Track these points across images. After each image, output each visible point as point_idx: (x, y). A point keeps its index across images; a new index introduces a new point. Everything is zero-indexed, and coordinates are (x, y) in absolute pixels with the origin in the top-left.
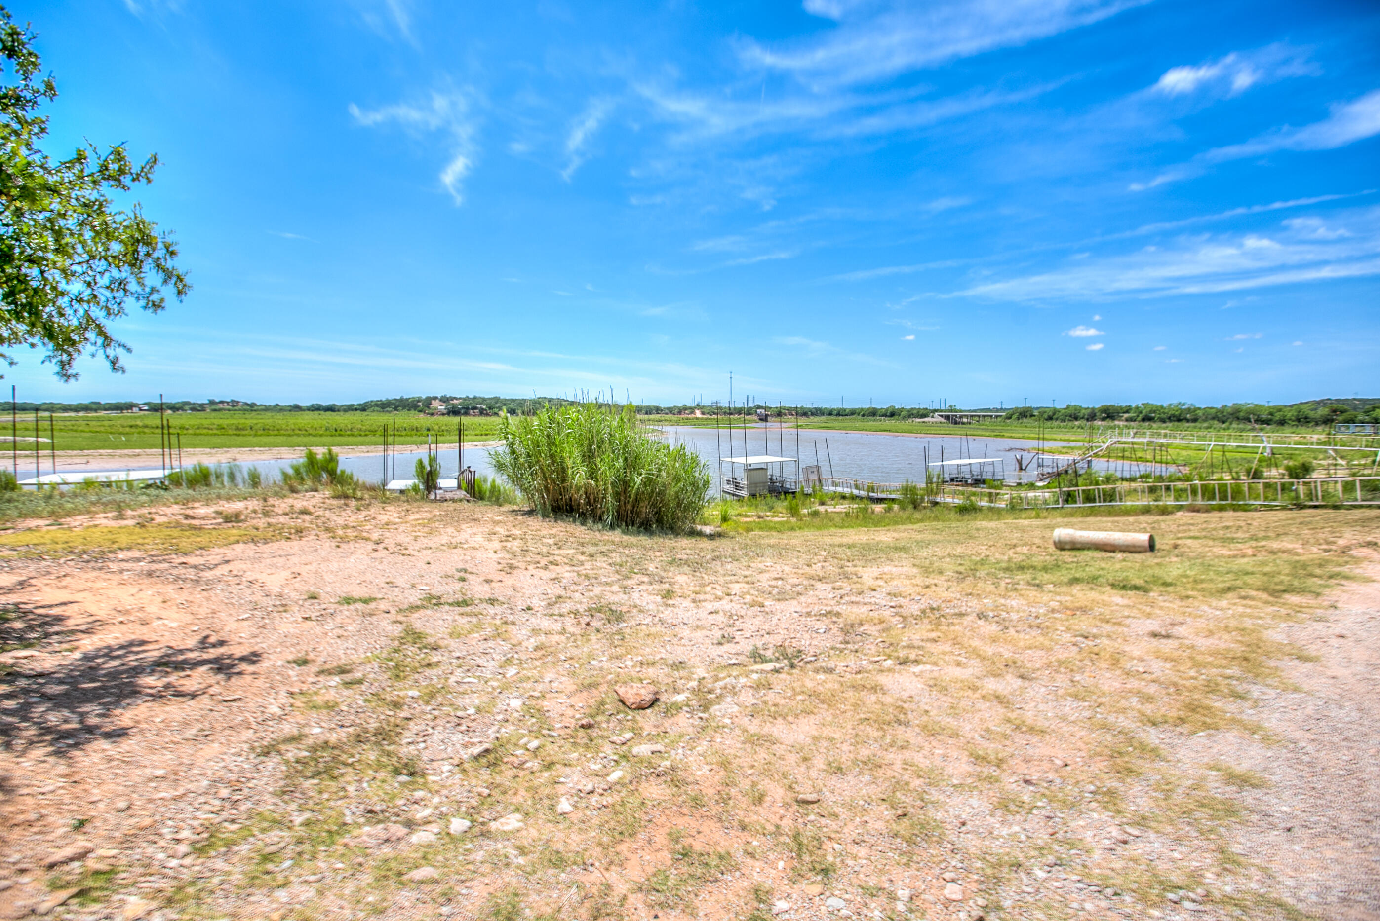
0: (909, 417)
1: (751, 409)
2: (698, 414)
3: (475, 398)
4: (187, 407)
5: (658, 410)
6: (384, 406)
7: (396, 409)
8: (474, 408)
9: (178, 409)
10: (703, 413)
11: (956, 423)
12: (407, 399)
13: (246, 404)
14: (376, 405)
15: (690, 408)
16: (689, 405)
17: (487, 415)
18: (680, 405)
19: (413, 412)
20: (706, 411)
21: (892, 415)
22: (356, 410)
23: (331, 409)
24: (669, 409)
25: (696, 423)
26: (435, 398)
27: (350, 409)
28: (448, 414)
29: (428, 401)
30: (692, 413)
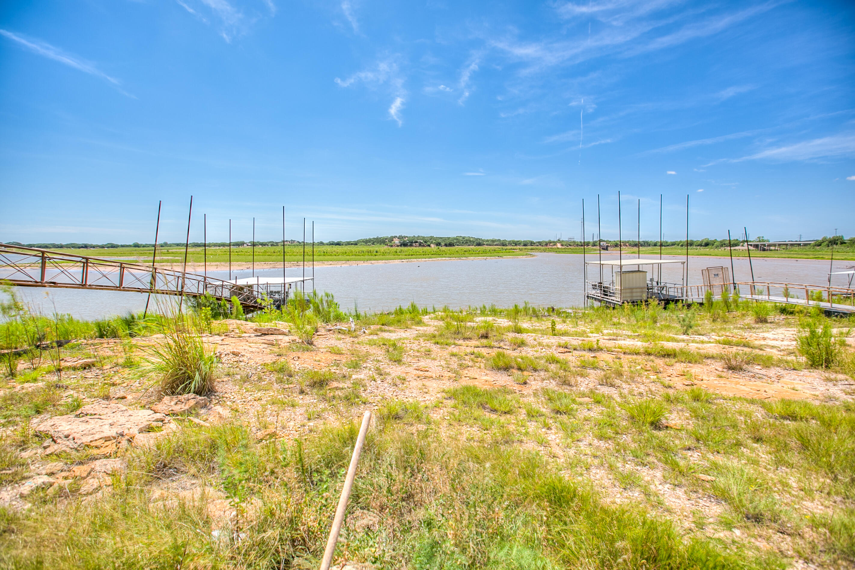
0: (722, 246)
1: (596, 242)
2: (559, 245)
3: (419, 236)
4: (269, 244)
5: (532, 243)
6: (367, 242)
7: (373, 244)
8: (416, 242)
9: (265, 245)
10: (562, 245)
11: (764, 250)
12: (380, 238)
13: (298, 242)
14: (363, 241)
15: (554, 242)
16: (552, 240)
17: (424, 246)
18: (547, 240)
19: (382, 245)
20: (564, 244)
21: (707, 245)
22: (352, 244)
23: (338, 244)
24: (539, 242)
25: (558, 251)
26: (395, 237)
27: (349, 244)
28: (401, 246)
29: (391, 239)
30: (554, 245)
